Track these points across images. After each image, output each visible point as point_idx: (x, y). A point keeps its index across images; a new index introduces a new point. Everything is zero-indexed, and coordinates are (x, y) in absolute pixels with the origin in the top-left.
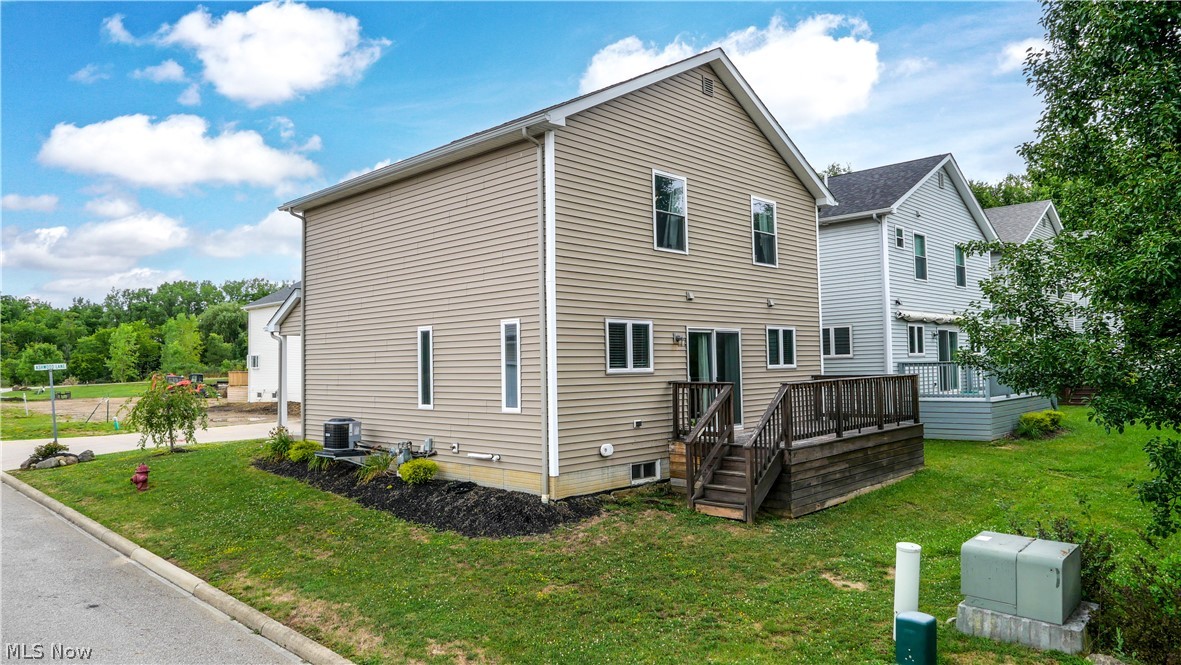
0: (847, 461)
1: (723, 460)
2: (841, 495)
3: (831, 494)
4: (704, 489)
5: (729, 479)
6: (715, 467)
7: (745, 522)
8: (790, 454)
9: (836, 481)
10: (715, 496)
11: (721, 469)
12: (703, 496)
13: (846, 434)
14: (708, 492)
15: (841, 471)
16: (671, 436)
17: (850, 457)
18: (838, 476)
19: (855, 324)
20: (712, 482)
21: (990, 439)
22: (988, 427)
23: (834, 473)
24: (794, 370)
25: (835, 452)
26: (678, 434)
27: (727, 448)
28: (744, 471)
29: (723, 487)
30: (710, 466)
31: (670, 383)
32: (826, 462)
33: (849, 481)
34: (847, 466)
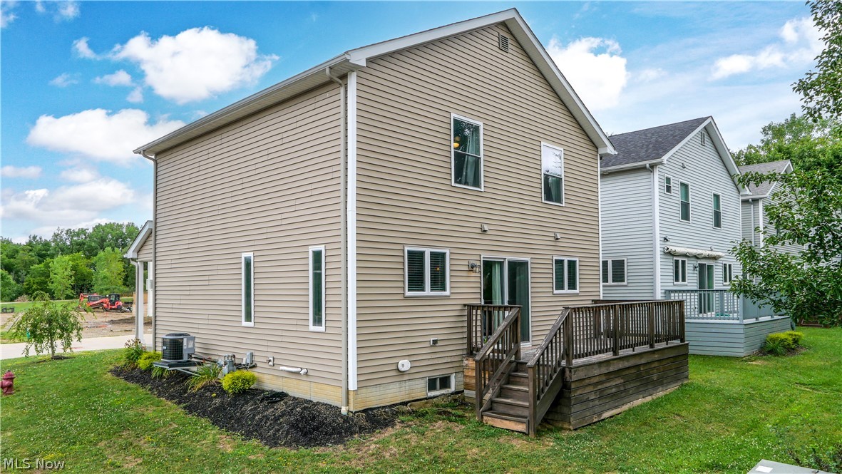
0: (622, 377)
1: (510, 375)
2: (616, 407)
3: (607, 406)
4: (492, 402)
5: (515, 393)
6: (502, 382)
7: (528, 435)
8: (570, 371)
9: (612, 395)
10: (501, 409)
11: (508, 383)
12: (490, 409)
13: (622, 353)
14: (495, 405)
15: (616, 386)
16: (465, 352)
17: (624, 373)
18: (614, 390)
19: (629, 257)
20: (499, 396)
21: (742, 355)
22: (741, 345)
23: (611, 387)
24: (577, 295)
25: (611, 369)
26: (471, 351)
27: (514, 364)
28: (528, 386)
29: (508, 401)
30: (499, 380)
31: (465, 305)
32: (603, 378)
33: (623, 394)
34: (622, 381)
